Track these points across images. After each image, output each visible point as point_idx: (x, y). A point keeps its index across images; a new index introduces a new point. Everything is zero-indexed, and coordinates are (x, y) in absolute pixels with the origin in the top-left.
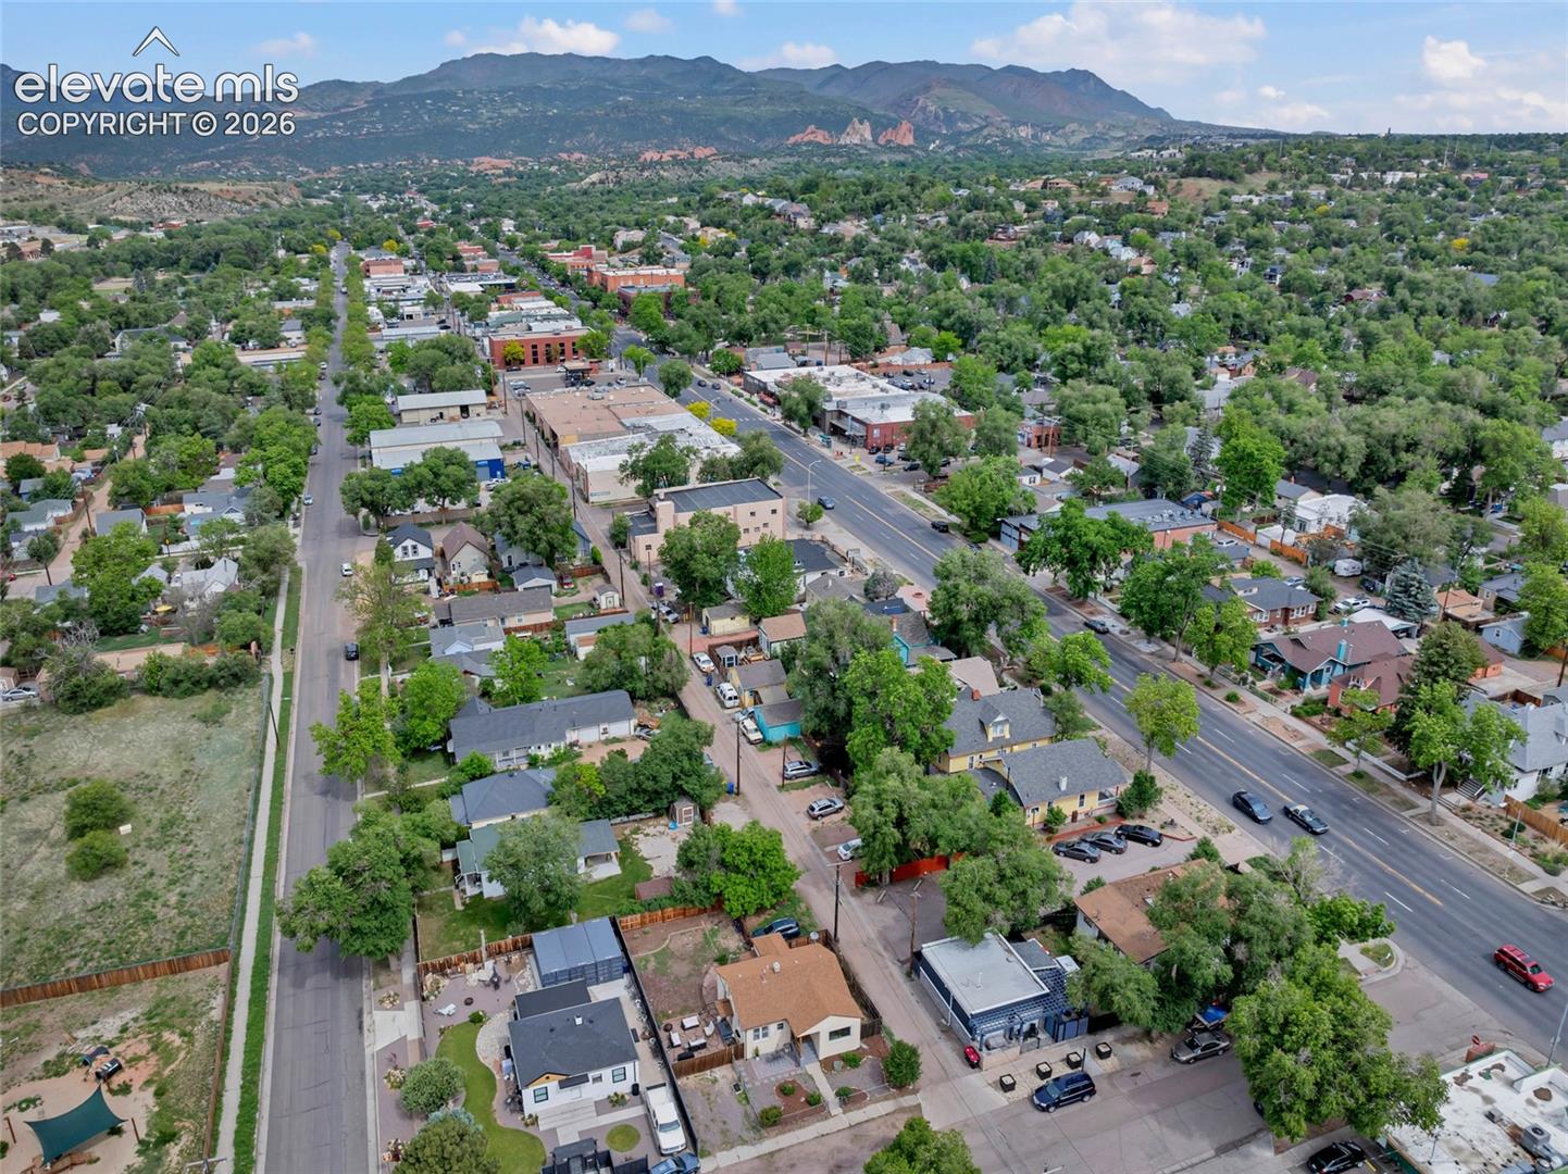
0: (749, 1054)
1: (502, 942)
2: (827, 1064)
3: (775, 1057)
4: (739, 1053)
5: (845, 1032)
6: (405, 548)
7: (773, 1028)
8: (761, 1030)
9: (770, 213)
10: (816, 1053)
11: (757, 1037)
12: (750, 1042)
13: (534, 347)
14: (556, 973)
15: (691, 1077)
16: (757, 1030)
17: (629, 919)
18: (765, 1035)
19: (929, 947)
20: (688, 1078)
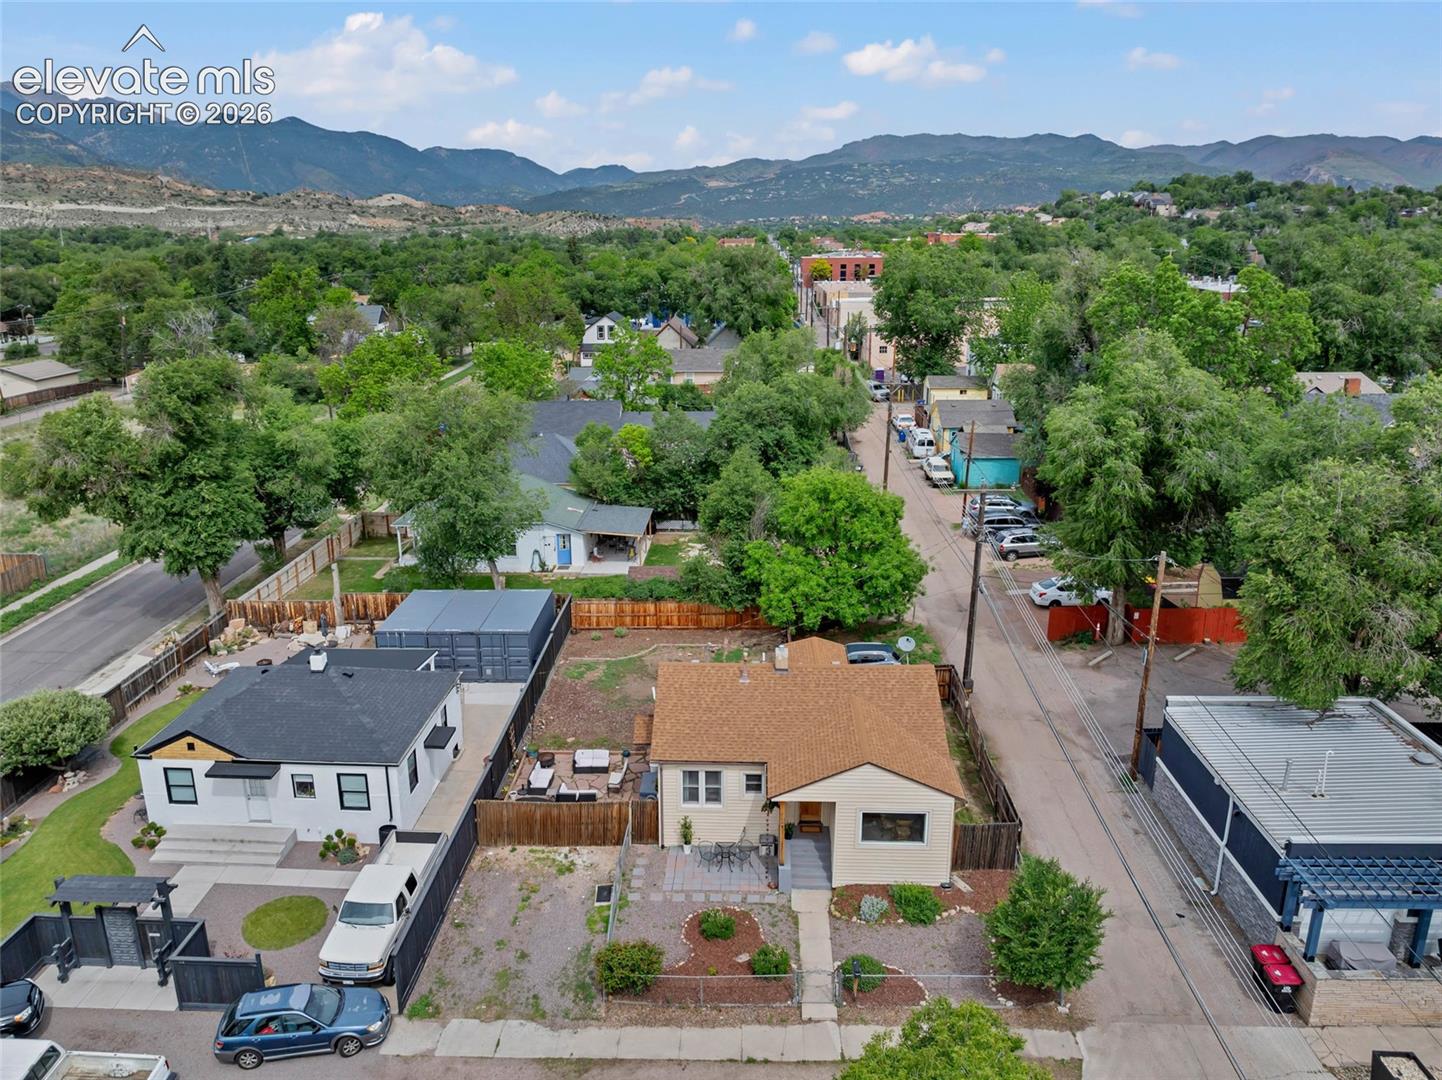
0: (670, 835)
1: (370, 597)
2: (847, 901)
4: (647, 830)
5: (912, 826)
6: (601, 329)
7: (733, 780)
9: (1130, 202)
10: (829, 868)
11: (692, 796)
12: (673, 807)
13: (843, 266)
14: (400, 634)
15: (523, 849)
16: (692, 776)
17: (593, 607)
18: (714, 795)
19: (1187, 704)
20: (514, 850)
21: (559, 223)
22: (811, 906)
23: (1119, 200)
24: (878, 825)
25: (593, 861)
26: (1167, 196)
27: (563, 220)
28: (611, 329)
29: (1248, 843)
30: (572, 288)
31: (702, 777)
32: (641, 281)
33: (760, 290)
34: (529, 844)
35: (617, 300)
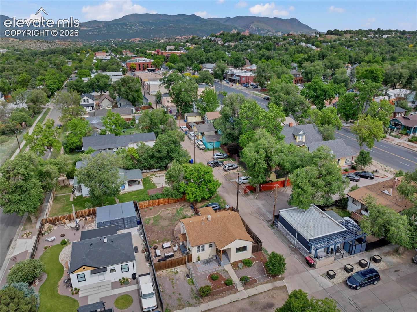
0: (195, 260)
1: (83, 211)
2: (235, 265)
3: (208, 261)
4: (190, 259)
5: (244, 249)
6: (84, 100)
7: (207, 246)
8: (201, 248)
9: (211, 40)
10: (229, 259)
11: (199, 251)
12: (195, 253)
13: (139, 65)
14: (103, 222)
15: (164, 271)
16: (199, 247)
17: (143, 203)
18: (203, 250)
19: (283, 211)
20: (162, 271)
21: (34, 44)
22: (228, 267)
23: (208, 40)
24: (239, 250)
25: (181, 269)
26: (220, 38)
27: (35, 43)
28: (88, 100)
29: (301, 239)
30: (69, 85)
31: (201, 247)
32: (91, 82)
33: (134, 88)
34: (165, 269)
35: (84, 88)
